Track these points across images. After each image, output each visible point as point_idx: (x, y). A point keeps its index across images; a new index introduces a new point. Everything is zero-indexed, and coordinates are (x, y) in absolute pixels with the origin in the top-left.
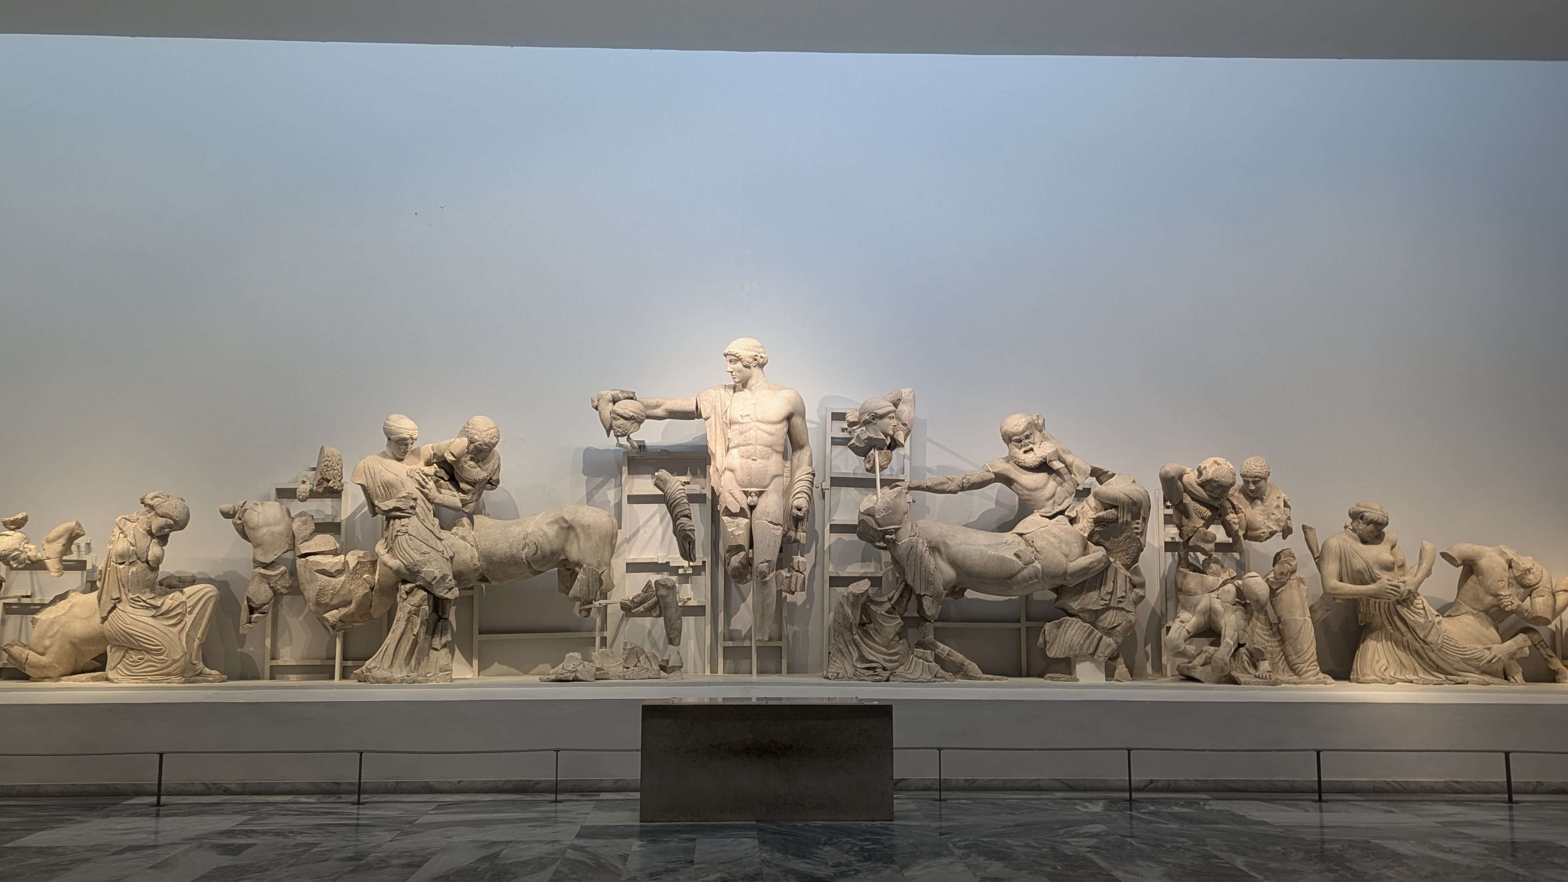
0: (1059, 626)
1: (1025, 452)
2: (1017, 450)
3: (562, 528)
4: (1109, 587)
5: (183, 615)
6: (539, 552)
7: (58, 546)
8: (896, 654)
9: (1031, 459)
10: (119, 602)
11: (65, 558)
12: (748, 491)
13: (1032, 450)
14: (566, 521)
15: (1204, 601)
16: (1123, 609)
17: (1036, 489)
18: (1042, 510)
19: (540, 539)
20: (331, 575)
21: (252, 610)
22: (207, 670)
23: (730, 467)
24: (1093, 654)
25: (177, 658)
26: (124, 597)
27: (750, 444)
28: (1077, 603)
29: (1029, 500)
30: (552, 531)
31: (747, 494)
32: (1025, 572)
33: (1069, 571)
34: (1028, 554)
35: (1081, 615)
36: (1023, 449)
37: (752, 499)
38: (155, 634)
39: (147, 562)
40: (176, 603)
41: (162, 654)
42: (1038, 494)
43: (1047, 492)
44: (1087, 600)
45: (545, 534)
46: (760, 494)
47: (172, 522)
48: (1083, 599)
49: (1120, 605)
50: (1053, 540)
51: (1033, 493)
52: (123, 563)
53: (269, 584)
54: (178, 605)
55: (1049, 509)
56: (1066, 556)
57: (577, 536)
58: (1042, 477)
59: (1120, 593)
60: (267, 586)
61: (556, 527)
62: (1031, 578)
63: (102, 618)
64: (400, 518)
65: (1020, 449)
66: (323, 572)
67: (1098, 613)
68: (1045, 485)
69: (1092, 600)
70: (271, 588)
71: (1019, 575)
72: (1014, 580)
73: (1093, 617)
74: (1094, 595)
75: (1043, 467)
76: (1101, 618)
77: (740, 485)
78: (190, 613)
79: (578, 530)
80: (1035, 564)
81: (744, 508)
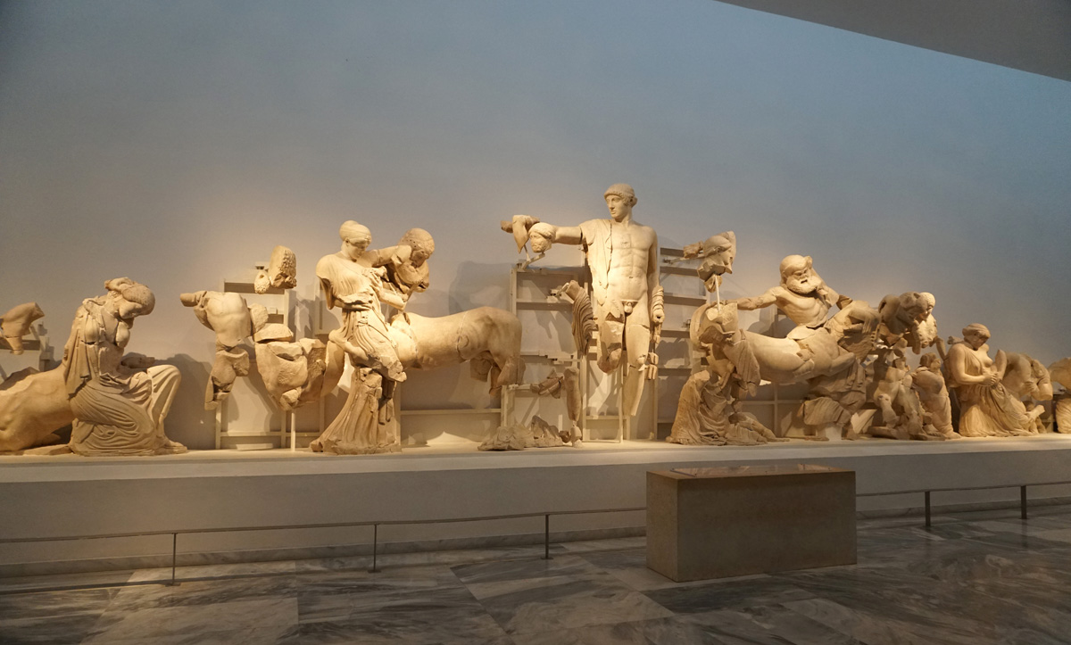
0: (815, 403)
1: (803, 282)
2: (796, 281)
3: (486, 325)
4: (852, 377)
5: (148, 392)
6: (470, 344)
7: (18, 325)
8: (722, 425)
9: (806, 288)
10: (88, 380)
11: (24, 338)
12: (626, 302)
13: (806, 281)
14: (490, 320)
15: (896, 386)
16: (860, 391)
17: (808, 309)
18: (808, 324)
19: (471, 334)
20: (291, 359)
21: (216, 389)
22: (172, 443)
23: (612, 283)
24: (836, 422)
25: (149, 431)
26: (93, 375)
27: (628, 265)
28: (830, 387)
29: (799, 317)
30: (479, 327)
31: (623, 303)
32: (804, 367)
33: (833, 365)
34: (806, 353)
35: (832, 396)
36: (801, 280)
37: (627, 308)
38: (126, 410)
39: (115, 343)
40: (142, 382)
41: (133, 429)
42: (808, 312)
43: (814, 311)
45: (475, 330)
46: (634, 305)
47: (139, 306)
48: (837, 385)
49: (859, 389)
50: (820, 344)
51: (805, 312)
52: (93, 343)
53: (233, 366)
54: (143, 384)
55: (815, 323)
56: (831, 355)
57: (498, 332)
58: (811, 300)
59: (859, 381)
60: (231, 368)
61: (482, 324)
62: (807, 370)
63: (70, 395)
64: (360, 310)
65: (799, 280)
66: (285, 357)
67: (842, 394)
68: (814, 306)
69: (841, 385)
70: (235, 369)
71: (800, 369)
72: (797, 372)
73: (839, 396)
74: (843, 382)
75: (814, 294)
76: (845, 397)
77: (619, 297)
78: (156, 391)
79: (500, 327)
80: (811, 360)
81: (621, 315)
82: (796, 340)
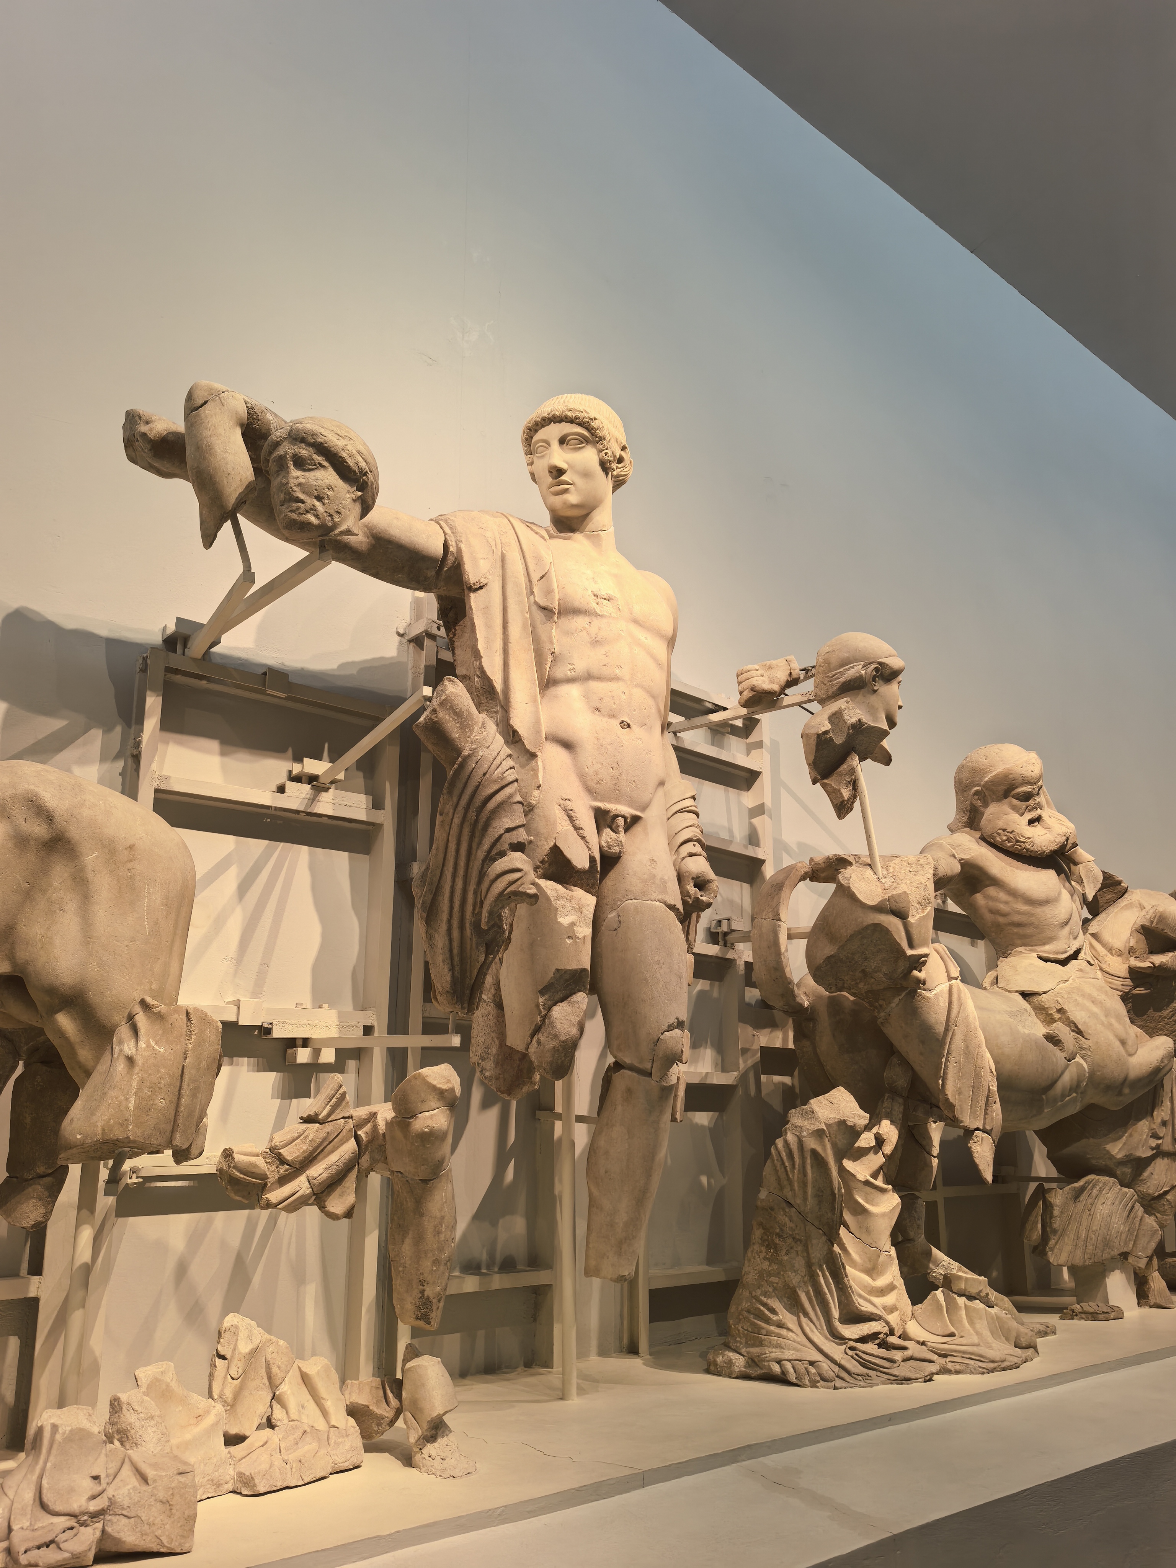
0: (1077, 1194)
1: (1031, 822)
2: (1015, 816)
9: (1040, 840)
12: (607, 812)
13: (1038, 819)
17: (1046, 902)
18: (1047, 947)
23: (562, 734)
24: (1128, 1253)
27: (616, 679)
28: (1119, 1144)
29: (1019, 925)
31: (599, 818)
32: (1067, 1078)
33: (1134, 1074)
36: (1029, 816)
37: (611, 839)
44: (1136, 1138)
46: (630, 824)
48: (1131, 1135)
50: (1095, 1009)
51: (1038, 910)
55: (1060, 946)
56: (1123, 1043)
58: (1052, 877)
65: (1022, 815)
67: (1140, 1165)
68: (1057, 893)
72: (1051, 1093)
74: (1143, 1126)
75: (1054, 859)
76: (1146, 1174)
77: (589, 790)
80: (1078, 1059)
81: (592, 859)
82: (1025, 995)
